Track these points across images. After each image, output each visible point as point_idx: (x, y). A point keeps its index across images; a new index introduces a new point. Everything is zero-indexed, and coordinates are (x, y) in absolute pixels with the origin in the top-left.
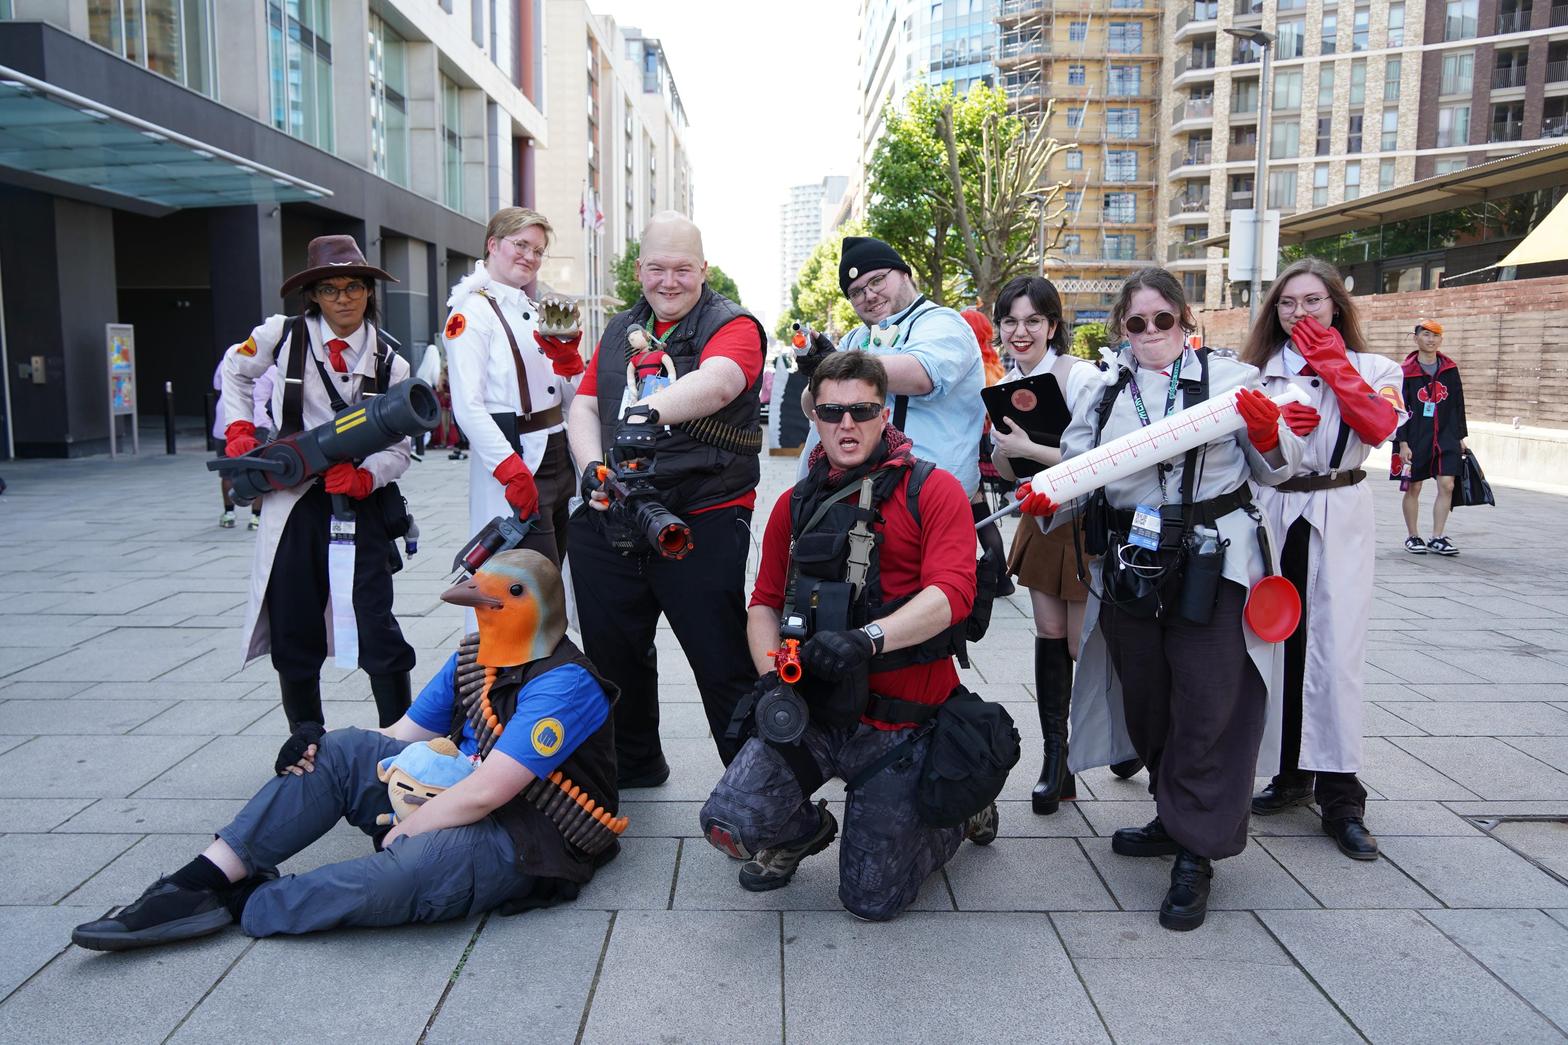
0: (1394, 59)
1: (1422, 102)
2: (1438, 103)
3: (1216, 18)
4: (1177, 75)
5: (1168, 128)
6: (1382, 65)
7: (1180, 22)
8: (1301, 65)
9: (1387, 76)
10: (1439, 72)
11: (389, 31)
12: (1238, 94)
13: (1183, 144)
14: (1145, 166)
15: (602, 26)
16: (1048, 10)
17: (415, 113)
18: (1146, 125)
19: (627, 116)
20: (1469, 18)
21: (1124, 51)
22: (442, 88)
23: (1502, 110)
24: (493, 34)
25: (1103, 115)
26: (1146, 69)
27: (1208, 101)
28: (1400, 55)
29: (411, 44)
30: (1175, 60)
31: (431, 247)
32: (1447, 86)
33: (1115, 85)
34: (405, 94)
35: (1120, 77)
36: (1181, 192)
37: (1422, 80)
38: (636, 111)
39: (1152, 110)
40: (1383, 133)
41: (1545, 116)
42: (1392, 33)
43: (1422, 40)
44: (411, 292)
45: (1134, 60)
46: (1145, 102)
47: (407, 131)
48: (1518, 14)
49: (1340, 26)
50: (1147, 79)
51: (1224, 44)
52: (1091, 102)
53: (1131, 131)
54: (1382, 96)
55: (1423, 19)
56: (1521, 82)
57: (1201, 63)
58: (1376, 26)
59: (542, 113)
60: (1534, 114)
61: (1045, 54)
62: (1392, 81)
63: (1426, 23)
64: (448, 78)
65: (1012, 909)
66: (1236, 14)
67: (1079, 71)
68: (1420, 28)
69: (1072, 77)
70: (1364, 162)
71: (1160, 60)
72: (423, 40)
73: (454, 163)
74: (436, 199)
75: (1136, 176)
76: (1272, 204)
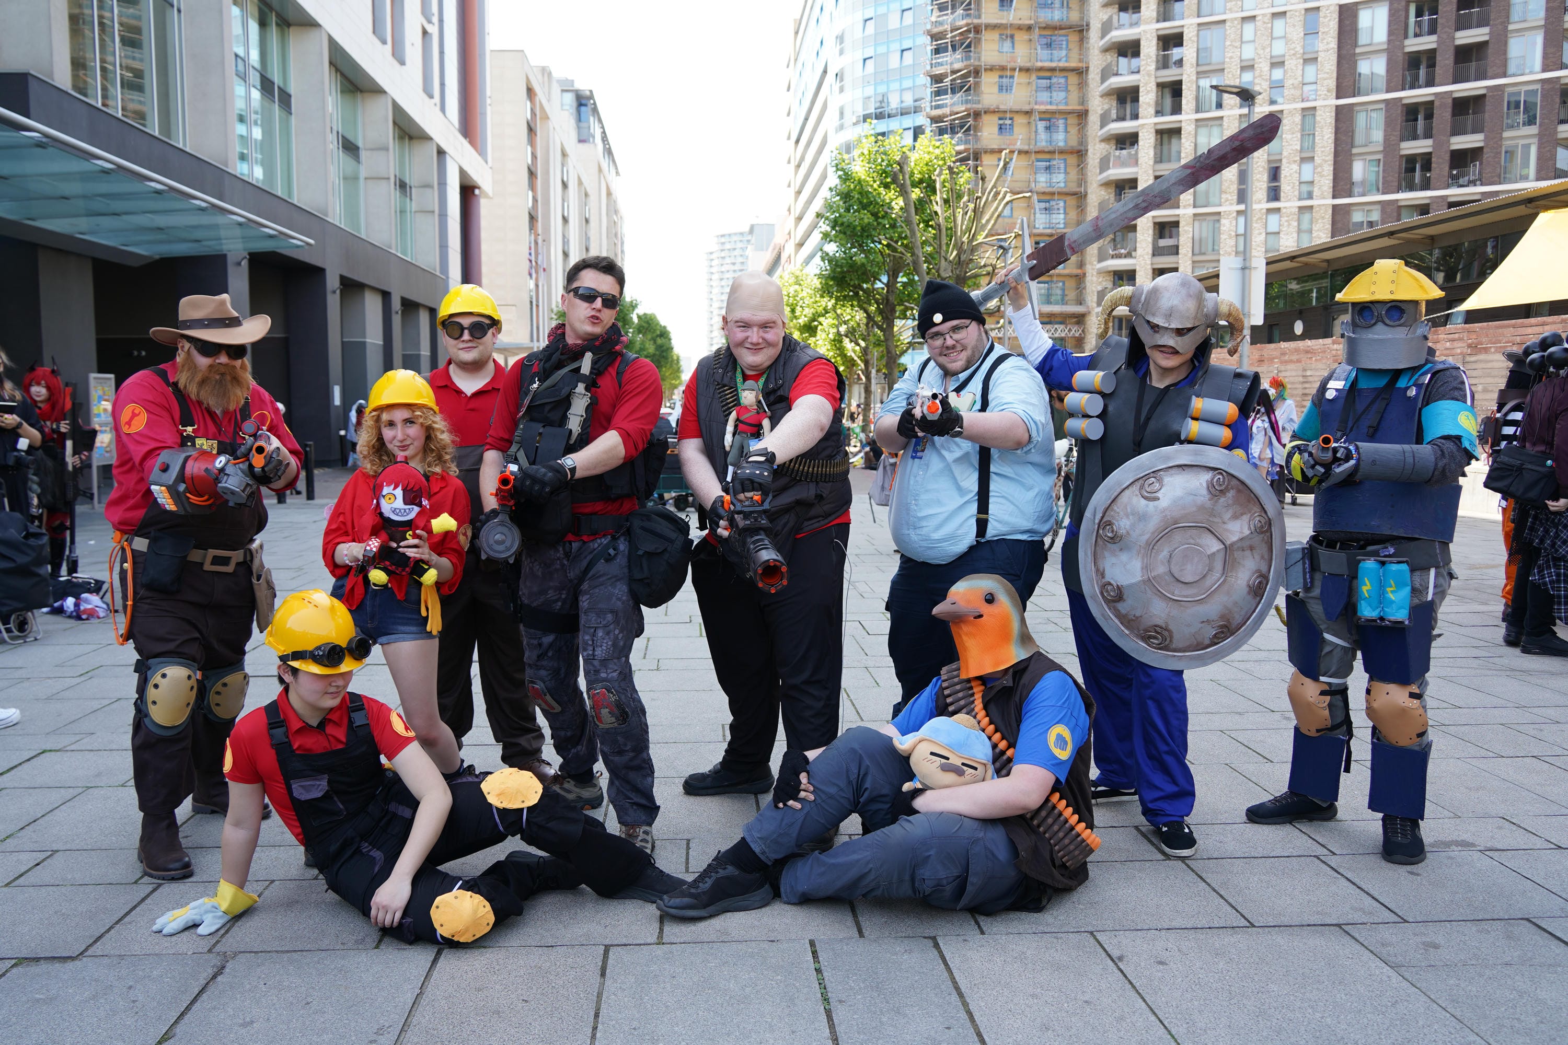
0: (1309, 112)
1: (1336, 154)
2: (1351, 155)
3: (1138, 72)
4: (1102, 127)
5: (1095, 178)
6: (1298, 118)
7: (1105, 76)
8: (1222, 118)
9: (1303, 129)
10: (1352, 124)
11: (345, 82)
12: (1162, 145)
13: (1110, 193)
14: (1073, 214)
15: (540, 77)
16: (977, 63)
17: (369, 162)
18: (1073, 174)
19: (563, 165)
20: (1378, 75)
21: (1051, 103)
22: (394, 138)
23: (1411, 160)
24: (442, 85)
25: (1032, 165)
26: (1072, 120)
27: (1133, 151)
28: (1315, 108)
29: (366, 95)
30: (1100, 112)
31: (386, 295)
32: (1359, 138)
33: (1043, 135)
34: (360, 144)
35: (1048, 128)
37: (1336, 133)
38: (572, 161)
40: (1300, 183)
41: (1452, 167)
42: (1306, 88)
43: (1334, 94)
44: (368, 340)
45: (1061, 112)
46: (1072, 153)
47: (362, 181)
48: (1422, 72)
49: (1256, 81)
50: (1074, 131)
51: (1148, 97)
52: (1020, 152)
53: (1059, 180)
54: (1299, 148)
55: (1335, 75)
56: (1428, 135)
57: (1125, 115)
58: (1291, 82)
59: (486, 162)
60: (1441, 166)
61: (974, 106)
62: (1308, 134)
63: (1337, 79)
64: (400, 128)
65: (1305, 923)
66: (1157, 69)
67: (1008, 122)
68: (1332, 84)
69: (1001, 128)
70: (1283, 211)
71: (1086, 112)
72: (377, 90)
73: (405, 212)
74: (390, 248)
75: (1064, 223)
76: (1196, 251)
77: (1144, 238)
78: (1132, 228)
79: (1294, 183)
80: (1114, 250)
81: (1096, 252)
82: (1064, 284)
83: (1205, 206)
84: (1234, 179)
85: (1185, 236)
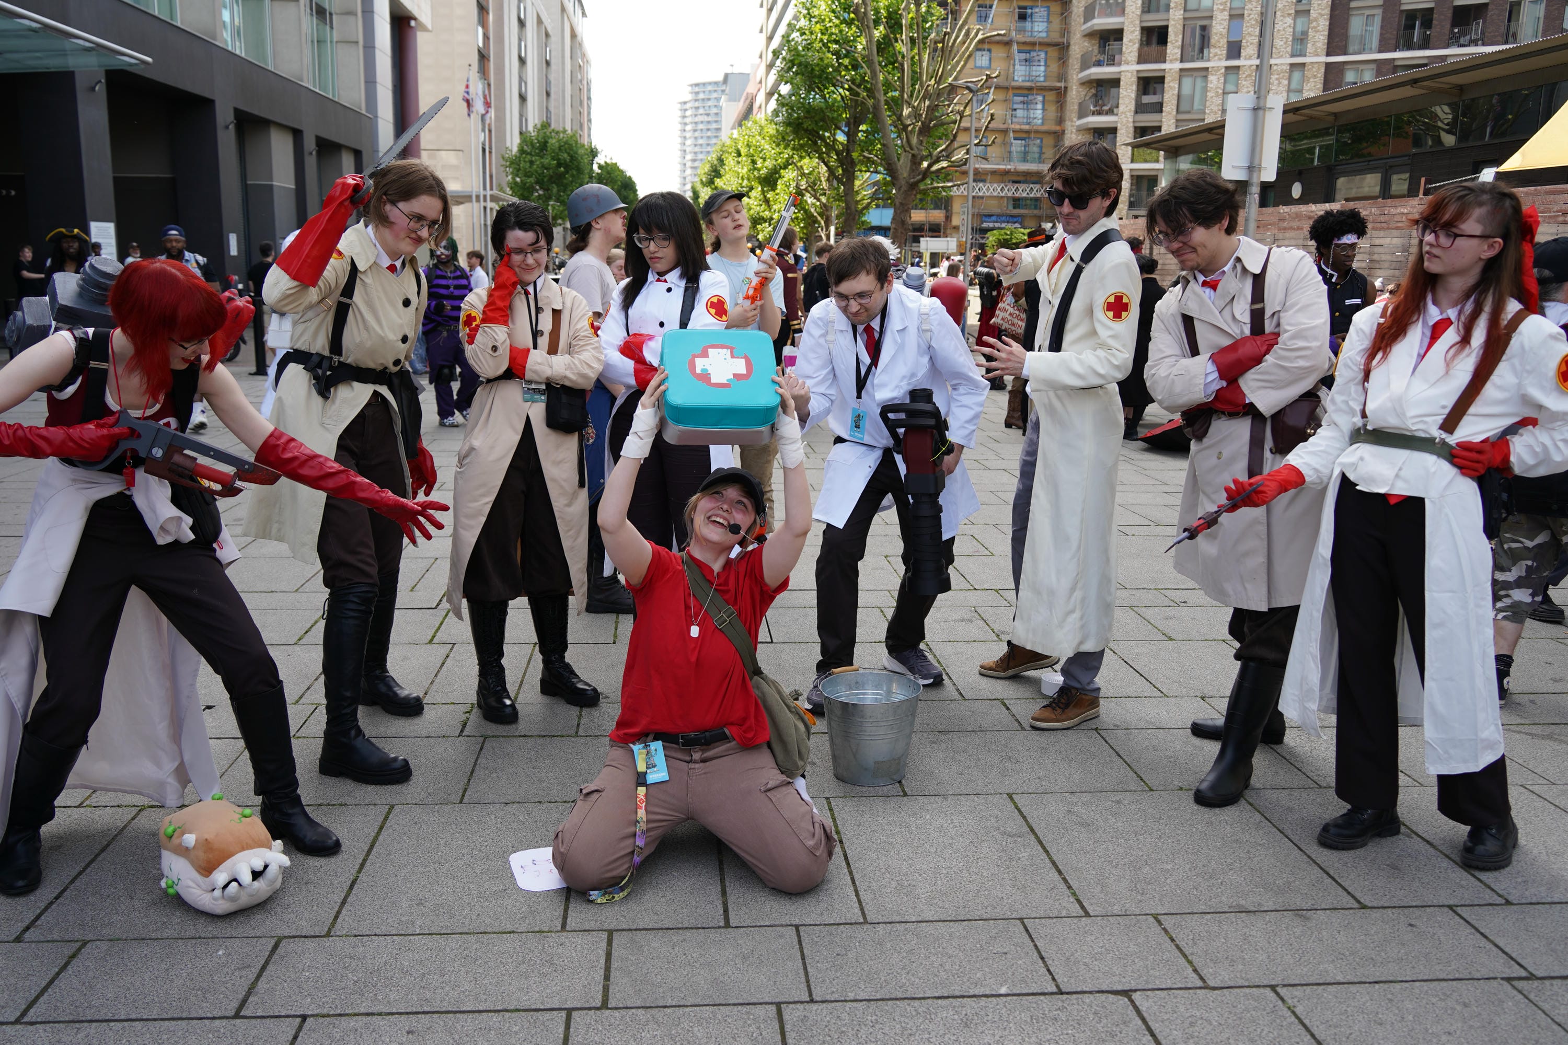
1: (1333, 7)
2: (1349, 9)
5: (1079, 28)
13: (1093, 45)
14: (1054, 67)
18: (1056, 23)
23: (1411, 17)
25: (1013, 12)
31: (297, 134)
36: (1090, 94)
39: (1062, 8)
40: (1294, 38)
41: (1453, 25)
44: (275, 183)
53: (1039, 27)
60: (1442, 23)
70: (1275, 68)
73: (324, 41)
74: (303, 80)
75: (1045, 76)
76: (1182, 108)
77: (1127, 94)
78: (1115, 83)
79: (1287, 39)
80: (1095, 106)
81: (1076, 107)
82: (1042, 141)
83: (1193, 61)
84: (1224, 32)
85: (1171, 93)
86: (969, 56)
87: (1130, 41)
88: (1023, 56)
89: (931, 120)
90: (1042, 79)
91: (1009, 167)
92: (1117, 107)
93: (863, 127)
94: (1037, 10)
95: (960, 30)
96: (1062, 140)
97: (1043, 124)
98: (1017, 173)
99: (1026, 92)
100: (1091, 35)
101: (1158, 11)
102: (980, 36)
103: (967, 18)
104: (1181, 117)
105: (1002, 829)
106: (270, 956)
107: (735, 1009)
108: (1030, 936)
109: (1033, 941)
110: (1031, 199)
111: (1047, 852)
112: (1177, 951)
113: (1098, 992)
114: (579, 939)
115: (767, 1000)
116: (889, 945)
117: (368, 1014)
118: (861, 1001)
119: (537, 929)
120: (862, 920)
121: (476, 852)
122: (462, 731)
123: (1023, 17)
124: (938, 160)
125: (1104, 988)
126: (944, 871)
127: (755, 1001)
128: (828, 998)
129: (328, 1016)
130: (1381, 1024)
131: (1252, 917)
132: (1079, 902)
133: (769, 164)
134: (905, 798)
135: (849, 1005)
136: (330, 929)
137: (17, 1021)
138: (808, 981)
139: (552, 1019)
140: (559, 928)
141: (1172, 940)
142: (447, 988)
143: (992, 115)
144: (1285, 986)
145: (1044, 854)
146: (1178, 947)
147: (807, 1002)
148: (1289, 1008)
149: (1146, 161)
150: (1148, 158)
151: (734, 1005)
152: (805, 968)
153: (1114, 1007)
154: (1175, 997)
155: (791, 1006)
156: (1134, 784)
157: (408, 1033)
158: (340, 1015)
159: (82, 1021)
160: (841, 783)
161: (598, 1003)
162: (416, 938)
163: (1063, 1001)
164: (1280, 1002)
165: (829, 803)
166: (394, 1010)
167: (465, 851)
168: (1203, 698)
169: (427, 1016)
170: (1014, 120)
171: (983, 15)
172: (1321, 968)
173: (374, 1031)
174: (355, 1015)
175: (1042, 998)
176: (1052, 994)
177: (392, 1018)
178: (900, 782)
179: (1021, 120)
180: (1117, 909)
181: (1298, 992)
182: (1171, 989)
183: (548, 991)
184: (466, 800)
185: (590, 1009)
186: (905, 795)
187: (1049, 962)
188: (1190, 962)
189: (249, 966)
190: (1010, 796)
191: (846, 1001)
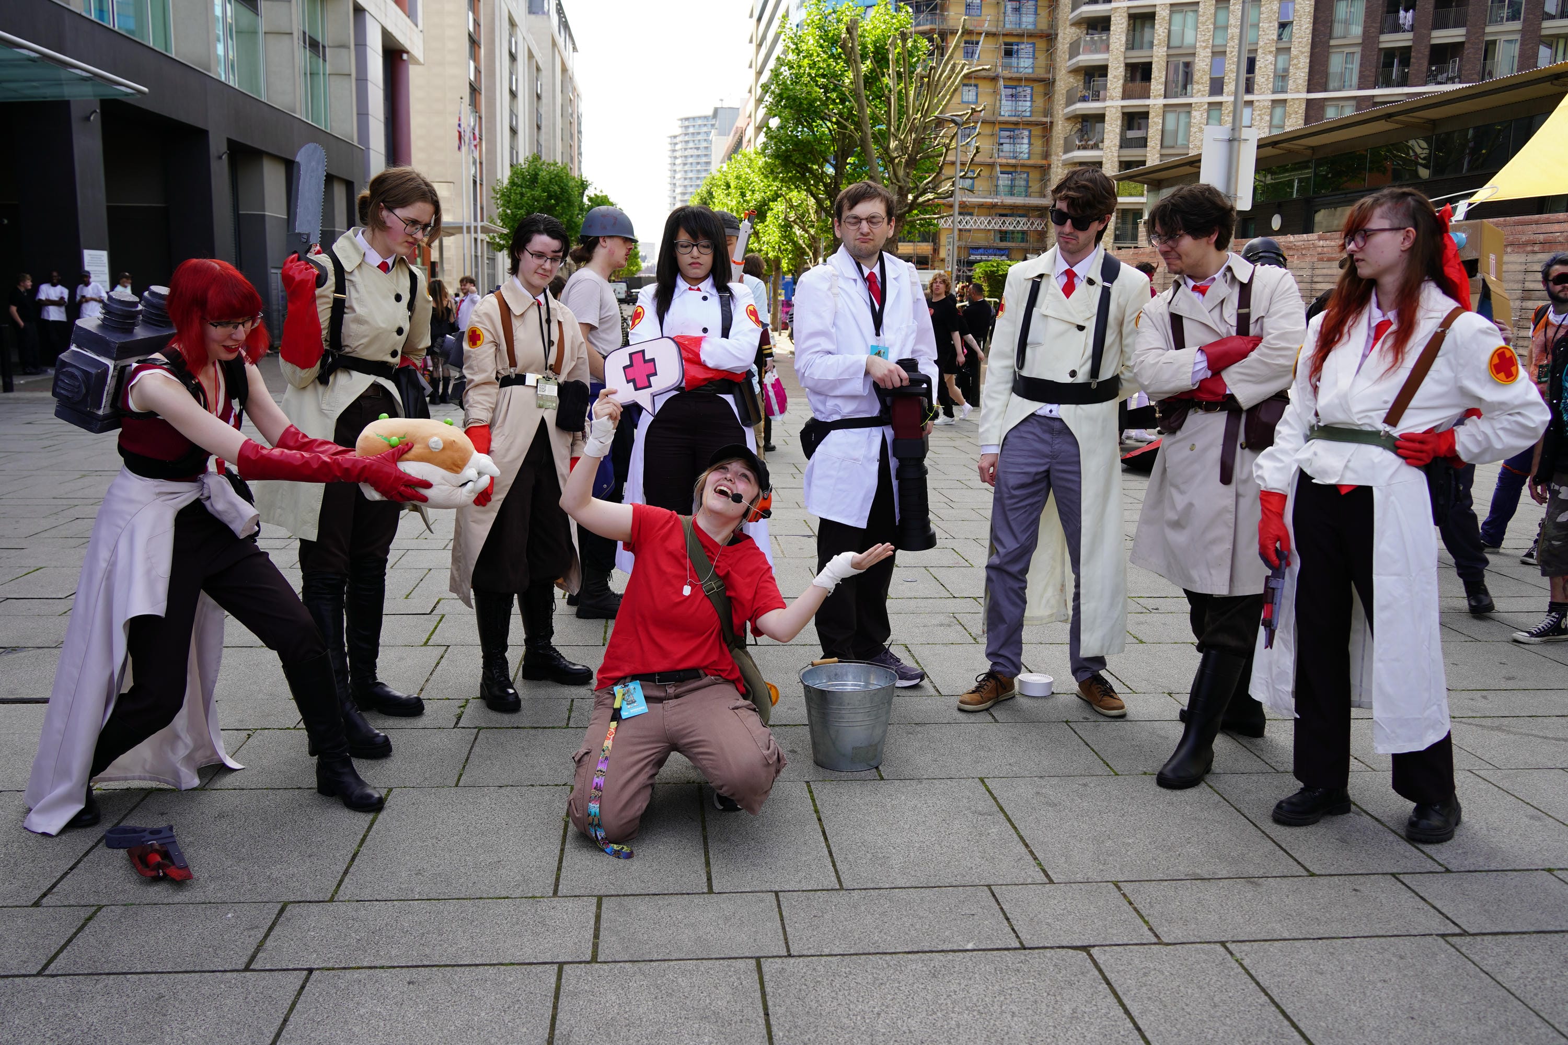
1: (1317, 45)
2: (1329, 46)
4: (1073, 10)
5: (1064, 63)
6: (1276, 6)
8: (1197, 3)
9: (1280, 17)
10: (1331, 14)
12: (1134, 30)
13: (1079, 80)
14: (1040, 102)
17: (269, 14)
18: (1042, 59)
19: (511, 36)
23: (1389, 54)
25: (999, 49)
26: (1043, 2)
27: (1104, 37)
32: (1338, 28)
33: (1011, 18)
35: (1016, 9)
36: (1076, 129)
37: (1314, 23)
38: (521, 32)
39: (1048, 45)
40: (1275, 74)
41: (1431, 63)
44: (267, 213)
46: (1041, 37)
47: (260, 36)
50: (1043, 13)
52: (987, 35)
53: (1027, 65)
54: (1275, 38)
59: (416, 25)
60: (1420, 61)
67: (976, 1)
69: (968, 8)
70: (1257, 104)
73: (317, 74)
75: (1030, 111)
76: (1165, 144)
77: (1112, 129)
78: (1100, 118)
79: (1269, 75)
80: (1081, 141)
81: (1062, 142)
82: (1028, 176)
83: (1176, 97)
84: (1207, 68)
85: (1155, 128)
86: (955, 90)
87: (1115, 77)
88: (1009, 91)
89: (918, 153)
90: (1028, 114)
91: (996, 200)
92: (1102, 142)
93: (849, 160)
94: (1023, 47)
95: (946, 64)
96: (1049, 174)
97: (1029, 158)
98: (1004, 206)
99: (1012, 127)
100: (1076, 71)
101: (1141, 48)
102: (965, 71)
103: (952, 53)
104: (1165, 151)
105: (973, 808)
106: (277, 919)
107: (717, 962)
108: (997, 900)
109: (999, 904)
110: (1018, 232)
111: (1015, 828)
112: (1135, 914)
113: (1059, 947)
114: (570, 904)
115: (747, 954)
116: (863, 908)
117: (371, 968)
118: (836, 955)
119: (530, 895)
120: (838, 887)
121: (471, 829)
122: (457, 723)
123: (1009, 53)
124: (924, 192)
125: (1065, 944)
126: (917, 845)
127: (737, 955)
128: (805, 953)
129: (333, 969)
130: (1321, 974)
131: (1206, 883)
132: (1044, 871)
133: (758, 196)
134: (882, 782)
135: (824, 959)
136: (333, 895)
137: (39, 974)
138: (786, 939)
139: (544, 972)
140: (551, 894)
141: (1131, 903)
142: (446, 945)
143: (977, 148)
144: (1234, 942)
145: (1013, 831)
146: (1135, 909)
147: (785, 957)
148: (1237, 961)
149: (1131, 195)
150: (1133, 192)
151: (716, 959)
152: (784, 928)
153: (1073, 960)
154: (1131, 952)
155: (770, 960)
156: (1100, 768)
157: (409, 983)
158: (344, 968)
159: (101, 974)
160: (820, 769)
161: (588, 957)
162: (416, 902)
163: (1025, 955)
164: (1229, 956)
165: (809, 786)
166: (396, 964)
167: (461, 828)
168: (1170, 694)
169: (427, 969)
170: (1001, 154)
171: (970, 51)
172: (1269, 926)
173: (377, 981)
174: (359, 968)
175: (1006, 952)
176: (1016, 949)
177: (393, 971)
178: (877, 768)
179: (1008, 155)
180: (1079, 877)
181: (1246, 947)
182: (1127, 945)
183: (541, 947)
184: (461, 784)
185: (580, 962)
186: (882, 779)
187: (1014, 922)
188: (1146, 922)
189: (257, 927)
190: (982, 780)
191: (821, 955)
